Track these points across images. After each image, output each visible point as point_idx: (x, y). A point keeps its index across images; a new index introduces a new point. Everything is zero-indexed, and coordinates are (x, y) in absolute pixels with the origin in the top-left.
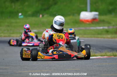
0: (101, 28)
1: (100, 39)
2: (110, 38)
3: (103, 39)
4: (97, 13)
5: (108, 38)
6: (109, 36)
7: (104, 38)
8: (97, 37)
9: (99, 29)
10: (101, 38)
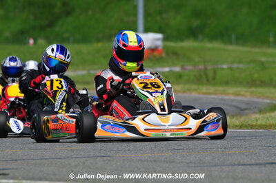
0: (167, 69)
4: (159, 36)
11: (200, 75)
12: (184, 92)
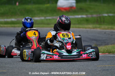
0: (80, 16)
1: (81, 29)
2: (91, 28)
3: (84, 29)
5: (89, 28)
6: (91, 26)
7: (86, 28)
8: (79, 27)
9: (77, 18)
10: (83, 28)
11: (98, 20)
12: (94, 28)
